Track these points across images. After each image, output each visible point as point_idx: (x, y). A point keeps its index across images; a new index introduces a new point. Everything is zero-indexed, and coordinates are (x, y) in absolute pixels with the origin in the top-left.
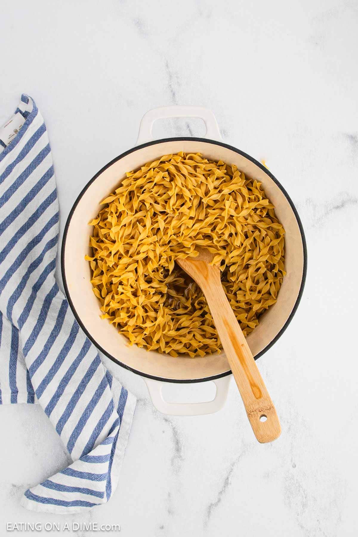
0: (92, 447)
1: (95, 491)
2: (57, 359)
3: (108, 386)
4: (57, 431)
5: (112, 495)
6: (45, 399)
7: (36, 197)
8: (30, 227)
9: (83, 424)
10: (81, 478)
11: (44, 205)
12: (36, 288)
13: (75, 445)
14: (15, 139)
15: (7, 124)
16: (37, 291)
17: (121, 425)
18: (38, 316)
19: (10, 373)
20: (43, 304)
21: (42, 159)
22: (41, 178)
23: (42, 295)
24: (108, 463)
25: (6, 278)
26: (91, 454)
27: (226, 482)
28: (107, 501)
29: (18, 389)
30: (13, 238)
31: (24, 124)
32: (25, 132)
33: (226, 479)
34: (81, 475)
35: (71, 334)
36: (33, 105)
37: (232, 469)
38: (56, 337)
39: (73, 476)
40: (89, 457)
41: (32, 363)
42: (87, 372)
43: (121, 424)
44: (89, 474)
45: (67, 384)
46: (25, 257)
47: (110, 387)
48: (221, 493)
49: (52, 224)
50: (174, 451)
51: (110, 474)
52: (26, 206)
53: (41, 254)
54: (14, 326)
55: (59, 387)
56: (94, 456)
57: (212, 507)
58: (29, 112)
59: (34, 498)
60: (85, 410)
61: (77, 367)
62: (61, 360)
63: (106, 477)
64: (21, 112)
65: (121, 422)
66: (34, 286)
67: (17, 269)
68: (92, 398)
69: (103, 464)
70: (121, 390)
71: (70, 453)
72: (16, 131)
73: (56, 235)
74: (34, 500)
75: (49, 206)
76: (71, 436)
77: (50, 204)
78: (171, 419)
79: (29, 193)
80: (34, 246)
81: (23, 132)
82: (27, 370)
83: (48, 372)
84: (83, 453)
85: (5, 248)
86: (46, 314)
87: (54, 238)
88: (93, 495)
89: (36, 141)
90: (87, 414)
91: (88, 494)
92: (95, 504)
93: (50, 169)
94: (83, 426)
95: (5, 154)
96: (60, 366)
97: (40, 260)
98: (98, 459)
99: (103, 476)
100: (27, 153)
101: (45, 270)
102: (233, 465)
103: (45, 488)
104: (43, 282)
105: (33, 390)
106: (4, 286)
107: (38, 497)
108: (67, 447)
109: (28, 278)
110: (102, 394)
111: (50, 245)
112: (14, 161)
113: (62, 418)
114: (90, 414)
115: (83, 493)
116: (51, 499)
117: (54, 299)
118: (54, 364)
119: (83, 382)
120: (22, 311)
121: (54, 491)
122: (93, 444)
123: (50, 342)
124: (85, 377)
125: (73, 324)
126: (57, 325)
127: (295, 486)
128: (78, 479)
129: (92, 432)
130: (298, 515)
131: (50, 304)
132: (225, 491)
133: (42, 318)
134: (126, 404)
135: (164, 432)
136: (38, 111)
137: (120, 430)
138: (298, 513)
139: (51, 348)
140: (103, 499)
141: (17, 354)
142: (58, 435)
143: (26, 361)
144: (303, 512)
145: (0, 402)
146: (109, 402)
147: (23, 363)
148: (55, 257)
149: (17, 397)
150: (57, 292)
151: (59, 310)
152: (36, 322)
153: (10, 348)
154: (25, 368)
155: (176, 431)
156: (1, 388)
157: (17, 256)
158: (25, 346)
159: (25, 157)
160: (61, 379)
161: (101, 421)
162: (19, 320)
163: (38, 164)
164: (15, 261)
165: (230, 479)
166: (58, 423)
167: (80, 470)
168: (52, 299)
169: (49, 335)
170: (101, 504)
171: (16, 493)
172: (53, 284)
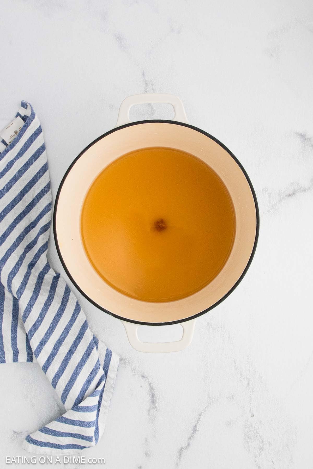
0: (82, 399)
1: (85, 436)
2: (51, 325)
3: (95, 348)
4: (53, 385)
5: (99, 439)
6: (42, 358)
7: (32, 188)
8: (27, 214)
9: (74, 380)
10: (73, 425)
11: (39, 196)
12: (31, 265)
13: (68, 397)
14: (15, 139)
15: (8, 126)
16: (32, 269)
17: (107, 380)
18: (33, 289)
19: (12, 337)
20: (37, 280)
21: (39, 157)
22: (37, 173)
23: (35, 272)
24: (95, 412)
25: (6, 257)
26: (82, 405)
27: (195, 430)
28: (96, 444)
29: (19, 350)
30: (12, 223)
31: (23, 127)
32: (24, 133)
33: (195, 427)
34: (73, 422)
35: (62, 303)
36: (31, 110)
37: (200, 419)
38: (49, 306)
39: (66, 424)
40: (80, 407)
41: (30, 328)
42: (78, 335)
43: (106, 379)
44: (80, 421)
45: (61, 345)
46: (23, 239)
47: (97, 348)
48: (190, 438)
49: (46, 212)
50: (150, 403)
51: (98, 422)
52: (24, 196)
53: (36, 237)
54: (14, 297)
55: (54, 348)
56: (83, 407)
57: (183, 450)
58: (27, 116)
59: (33, 442)
60: (76, 368)
61: (69, 331)
62: (55, 325)
63: (95, 424)
64: (20, 116)
65: (106, 377)
66: (29, 264)
67: (15, 250)
68: (82, 357)
69: (92, 413)
70: (106, 351)
71: (64, 403)
72: (16, 132)
73: (49, 221)
74: (33, 444)
75: (43, 196)
76: (64, 389)
77: (44, 195)
78: (147, 376)
79: (26, 185)
80: (30, 230)
81: (22, 133)
82: (26, 334)
83: (44, 335)
84: (74, 404)
85: (5, 232)
86: (40, 287)
87: (47, 224)
88: (83, 439)
89: (34, 141)
90: (78, 371)
91: (79, 439)
92: (85, 447)
93: (45, 165)
94: (74, 381)
95: (6, 151)
96: (54, 330)
97: (34, 242)
98: (88, 409)
99: (92, 423)
100: (26, 150)
101: (39, 250)
102: (200, 414)
103: (43, 433)
104: (37, 261)
105: (31, 350)
106: (5, 263)
107: (37, 441)
108: (61, 399)
109: (25, 257)
110: (90, 354)
111: (43, 230)
112: (15, 158)
113: (56, 374)
114: (80, 371)
115: (75, 438)
116: (48, 443)
117: (46, 275)
118: (49, 328)
119: (74, 343)
120: (20, 285)
121: (51, 436)
122: (83, 396)
123: (45, 311)
124: (76, 340)
125: (63, 295)
126: (50, 296)
127: (253, 433)
128: (70, 425)
129: (82, 386)
130: (256, 457)
131: (43, 280)
132: (194, 436)
133: (37, 290)
134: (111, 362)
135: (141, 387)
136: (35, 116)
137: (106, 385)
138: (256, 455)
139: (46, 315)
140: (92, 442)
141: (17, 321)
142: (53, 388)
143: (25, 326)
144: (260, 455)
145: (4, 361)
146: (97, 361)
147: (23, 328)
148: (47, 240)
149: (18, 356)
150: (49, 270)
151: (51, 284)
152: (32, 294)
153: (12, 315)
154: (25, 332)
155: (152, 386)
156: (4, 350)
157: (16, 239)
158: (24, 314)
159: (24, 155)
160: (56, 341)
161: (90, 377)
162: (18, 292)
163: (35, 161)
164: (14, 242)
165: (198, 427)
166: (53, 379)
167: (72, 418)
168: (45, 276)
169: (44, 304)
170: (90, 447)
171: (16, 438)
172: (46, 263)
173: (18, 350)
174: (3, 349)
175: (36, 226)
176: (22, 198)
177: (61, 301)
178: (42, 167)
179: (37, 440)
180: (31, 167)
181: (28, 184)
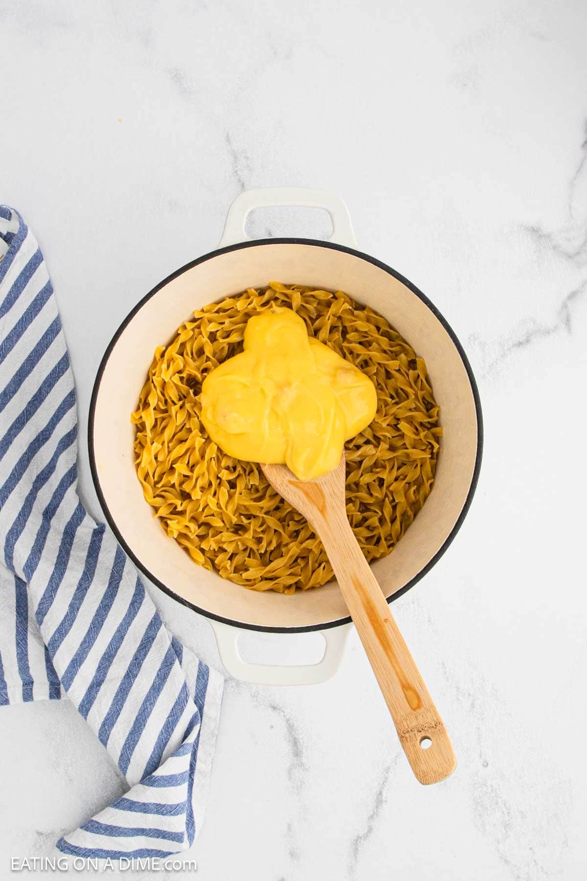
0: (159, 762)
1: (169, 833)
2: (91, 626)
3: (177, 662)
4: (101, 740)
5: (196, 835)
6: (77, 691)
7: (35, 368)
8: (31, 417)
9: (141, 726)
10: (145, 813)
11: (51, 380)
12: (49, 513)
16: (51, 519)
17: (203, 723)
18: (56, 559)
19: (18, 654)
20: (62, 539)
21: (41, 307)
22: (42, 337)
23: (59, 523)
24: (185, 785)
26: (159, 772)
27: (379, 801)
28: (190, 846)
29: (33, 678)
30: (5, 436)
31: (7, 253)
32: (10, 265)
33: (379, 795)
34: (145, 808)
35: (110, 583)
36: (18, 221)
37: (386, 779)
38: (87, 590)
39: (132, 811)
40: (157, 777)
41: (51, 634)
42: (141, 642)
43: (201, 720)
44: (157, 805)
45: (111, 663)
46: (27, 466)
47: (180, 662)
48: (371, 817)
49: (65, 409)
50: (291, 757)
51: (191, 804)
52: (21, 383)
53: (53, 459)
54: (18, 579)
55: (99, 669)
56: (162, 777)
57: (360, 841)
58: (13, 234)
59: (71, 851)
60: (143, 704)
61: (125, 635)
62: (98, 626)
63: (185, 809)
65: (201, 717)
66: (44, 511)
67: (15, 487)
68: (152, 683)
69: (179, 787)
70: (198, 667)
71: (125, 774)
73: (74, 426)
75: (58, 380)
76: (123, 747)
77: (59, 377)
78: (281, 706)
80: (39, 447)
82: (45, 645)
83: (79, 646)
84: (144, 772)
86: (68, 553)
87: (71, 432)
88: (166, 838)
89: (29, 279)
90: (147, 708)
91: (158, 838)
92: (170, 853)
93: (54, 321)
94: (141, 729)
96: (97, 636)
97: (51, 468)
98: (171, 781)
99: (180, 807)
100: (16, 298)
101: (60, 483)
102: (387, 770)
103: (88, 833)
104: (59, 504)
105: (57, 677)
107: (78, 849)
108: (118, 765)
109: (35, 498)
110: (168, 675)
111: (65, 443)
113: (106, 719)
115: (151, 836)
116: (100, 850)
117: (79, 528)
118: (88, 633)
119: (136, 657)
120: (30, 552)
121: (103, 836)
122: (160, 757)
123: (79, 599)
124: (139, 651)
125: (113, 566)
126: (87, 570)
127: (490, 796)
128: (140, 814)
129: (157, 738)
130: (498, 843)
131: (73, 538)
132: (379, 813)
133: (62, 560)
134: (208, 687)
135: (272, 727)
136: (27, 231)
137: (201, 731)
138: (499, 839)
139: (81, 608)
140: (183, 843)
141: (27, 623)
142: (103, 746)
143: (42, 632)
144: (505, 837)
145: (6, 702)
146: (181, 687)
147: (38, 636)
148: (75, 462)
149: (32, 690)
150: (84, 518)
151: (88, 545)
152: (53, 568)
153: (15, 613)
154: (42, 644)
155: (291, 724)
156: (6, 679)
157: (15, 466)
158: (39, 609)
159: (14, 307)
160: (101, 657)
161: (170, 719)
162: (26, 567)
163: (36, 315)
164: (12, 473)
165: (384, 794)
166: (101, 728)
167: (142, 800)
168: (76, 530)
169: (76, 588)
170: (180, 852)
171: (44, 844)
172: (76, 505)
173: (31, 678)
174: (3, 679)
175: (50, 437)
176: (19, 387)
177: (109, 578)
178: (51, 327)
179: (78, 847)
180: (30, 327)
181: (27, 360)
